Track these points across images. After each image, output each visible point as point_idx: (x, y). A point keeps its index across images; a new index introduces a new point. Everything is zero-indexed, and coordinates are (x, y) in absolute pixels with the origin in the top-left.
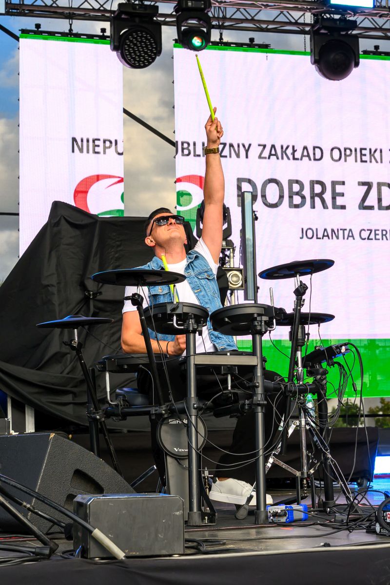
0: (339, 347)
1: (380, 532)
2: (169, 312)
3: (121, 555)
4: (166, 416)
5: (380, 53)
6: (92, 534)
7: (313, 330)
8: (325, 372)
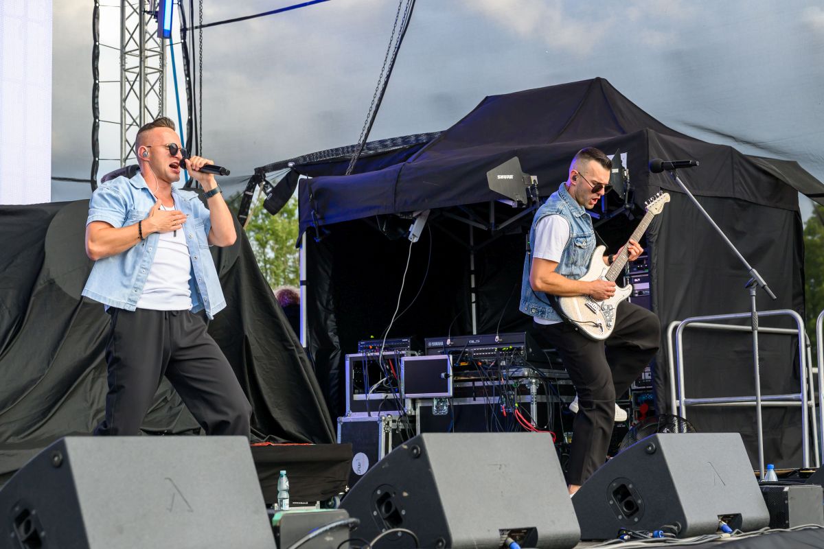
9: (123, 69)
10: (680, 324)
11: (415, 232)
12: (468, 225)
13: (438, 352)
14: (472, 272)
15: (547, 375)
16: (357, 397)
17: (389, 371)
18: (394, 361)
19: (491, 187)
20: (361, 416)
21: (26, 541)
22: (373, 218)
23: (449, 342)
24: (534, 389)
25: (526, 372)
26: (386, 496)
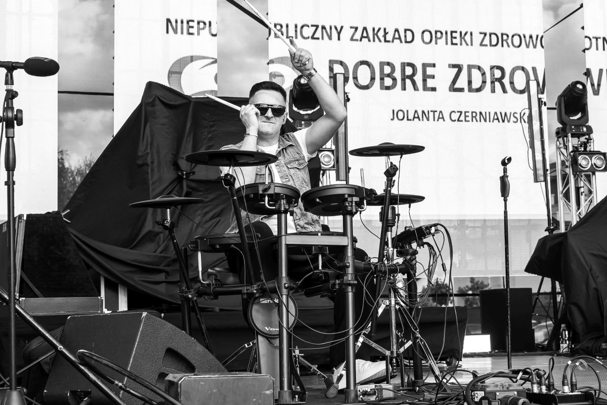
0: (428, 228)
2: (261, 192)
4: (257, 295)
8: (415, 253)
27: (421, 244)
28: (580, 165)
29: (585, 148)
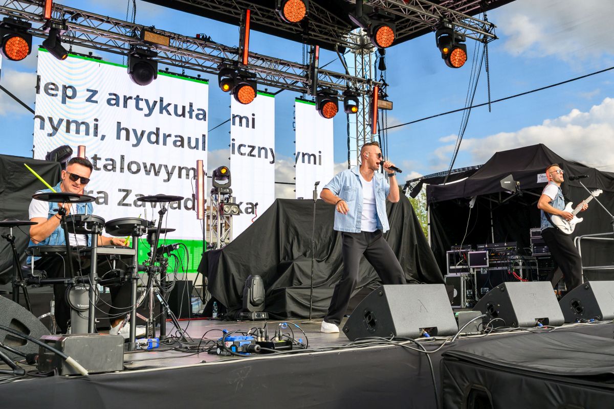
0: (176, 245)
1: (220, 353)
2: (82, 220)
3: (85, 372)
4: (75, 285)
5: (169, 73)
6: (66, 360)
7: (162, 236)
8: (166, 260)
9: (358, 146)
10: (579, 238)
11: (472, 204)
12: (489, 201)
13: (482, 250)
14: (491, 219)
15: (525, 258)
16: (452, 267)
17: (463, 257)
18: (466, 254)
19: (502, 186)
20: (453, 275)
21: (369, 323)
22: (455, 199)
23: (486, 246)
24: (521, 264)
25: (517, 257)
26: (491, 306)
27: (169, 255)
28: (225, 211)
29: (228, 201)
